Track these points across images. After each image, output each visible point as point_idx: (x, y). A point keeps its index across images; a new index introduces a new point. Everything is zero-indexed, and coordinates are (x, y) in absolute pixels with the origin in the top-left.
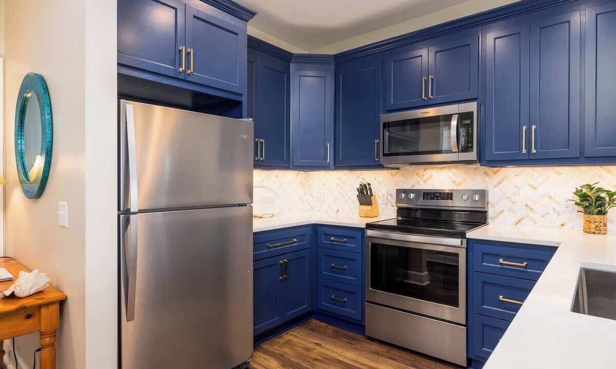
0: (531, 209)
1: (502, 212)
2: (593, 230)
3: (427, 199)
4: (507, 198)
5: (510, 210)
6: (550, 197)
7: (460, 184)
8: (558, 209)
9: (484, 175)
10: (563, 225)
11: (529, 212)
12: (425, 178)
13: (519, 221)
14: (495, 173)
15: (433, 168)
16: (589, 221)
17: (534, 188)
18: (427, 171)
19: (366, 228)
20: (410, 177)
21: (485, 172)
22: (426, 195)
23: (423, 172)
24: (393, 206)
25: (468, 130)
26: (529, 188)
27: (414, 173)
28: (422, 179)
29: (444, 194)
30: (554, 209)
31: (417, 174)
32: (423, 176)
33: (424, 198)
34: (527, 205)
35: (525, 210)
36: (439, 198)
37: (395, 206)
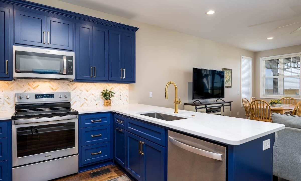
0: (87, 100)
1: (76, 102)
2: (108, 105)
3: (39, 98)
4: (78, 96)
5: (79, 101)
6: (93, 95)
7: (56, 90)
8: (95, 99)
9: (68, 86)
10: (97, 105)
11: (86, 101)
12: (34, 86)
13: (82, 105)
14: (72, 85)
15: (39, 81)
16: (107, 102)
17: (87, 91)
18: (35, 83)
19: (12, 119)
20: (23, 86)
21: (68, 84)
22: (38, 96)
23: (33, 83)
24: (9, 104)
25: (71, 64)
26: (85, 91)
27: (26, 83)
28: (32, 87)
29: (49, 95)
30: (94, 99)
31: (28, 84)
32: (32, 85)
33: (36, 98)
34: (85, 98)
35: (84, 100)
36: (46, 97)
37: (10, 104)
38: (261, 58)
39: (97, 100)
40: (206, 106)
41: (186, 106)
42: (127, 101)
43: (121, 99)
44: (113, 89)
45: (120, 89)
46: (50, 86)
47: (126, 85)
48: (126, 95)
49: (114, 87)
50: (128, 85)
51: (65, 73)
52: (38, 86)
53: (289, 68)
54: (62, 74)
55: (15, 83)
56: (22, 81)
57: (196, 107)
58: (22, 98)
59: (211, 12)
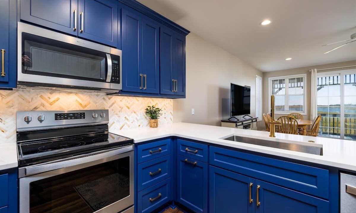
0: (127, 120)
1: (114, 123)
3: (61, 119)
4: (116, 114)
5: (118, 121)
6: (135, 113)
7: (86, 106)
8: (138, 118)
9: (103, 100)
10: (139, 126)
12: (52, 100)
13: (122, 127)
14: (109, 99)
15: (60, 92)
17: (129, 108)
18: (54, 94)
19: (19, 166)
20: (32, 99)
21: (104, 98)
22: (59, 116)
23: (49, 95)
24: (3, 132)
25: (116, 68)
26: (126, 107)
27: (37, 95)
28: (48, 102)
29: (77, 113)
30: (136, 118)
31: (41, 96)
32: (48, 99)
33: (56, 119)
34: (125, 118)
35: (125, 120)
36: (73, 118)
37: (6, 131)
38: (269, 78)
39: (140, 119)
40: (243, 123)
41: (223, 123)
42: (171, 120)
43: (165, 118)
44: (157, 104)
45: (165, 105)
46: (77, 100)
47: (171, 101)
48: (171, 113)
49: (158, 103)
50: (172, 100)
51: (109, 79)
52: (58, 99)
53: (292, 87)
54: (104, 81)
55: (17, 94)
56: (29, 92)
57: (236, 125)
58: (30, 119)
59: (266, 22)
